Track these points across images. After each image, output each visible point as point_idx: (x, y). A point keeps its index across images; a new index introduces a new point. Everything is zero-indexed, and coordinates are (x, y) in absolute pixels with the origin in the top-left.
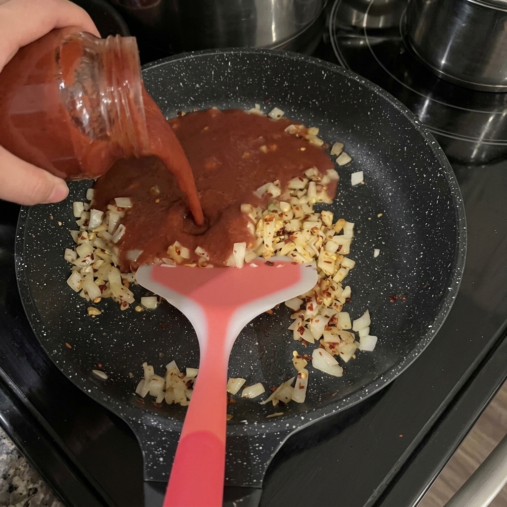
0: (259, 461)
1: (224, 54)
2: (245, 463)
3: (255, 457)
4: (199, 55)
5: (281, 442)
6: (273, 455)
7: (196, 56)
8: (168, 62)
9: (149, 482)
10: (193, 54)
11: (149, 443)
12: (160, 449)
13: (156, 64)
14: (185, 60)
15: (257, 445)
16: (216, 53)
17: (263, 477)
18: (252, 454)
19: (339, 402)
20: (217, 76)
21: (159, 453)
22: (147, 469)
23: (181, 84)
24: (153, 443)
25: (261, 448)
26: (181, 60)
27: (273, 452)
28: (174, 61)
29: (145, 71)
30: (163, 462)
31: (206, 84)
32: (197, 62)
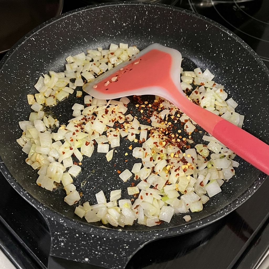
0: (125, 255)
1: (144, 6)
2: (115, 255)
3: (122, 252)
4: (128, 4)
5: (140, 246)
6: (134, 253)
7: (126, 4)
8: (107, 6)
9: (53, 257)
10: (125, 3)
11: (56, 233)
12: (63, 238)
13: (100, 6)
14: (119, 6)
15: (125, 245)
16: (139, 4)
17: (126, 265)
18: (121, 250)
19: (182, 227)
20: (137, 20)
21: (62, 240)
22: (52, 248)
23: (114, 22)
24: (58, 233)
25: (127, 247)
26: (116, 5)
27: (134, 251)
28: (111, 5)
29: (92, 9)
30: (63, 246)
31: (130, 24)
32: (126, 9)
